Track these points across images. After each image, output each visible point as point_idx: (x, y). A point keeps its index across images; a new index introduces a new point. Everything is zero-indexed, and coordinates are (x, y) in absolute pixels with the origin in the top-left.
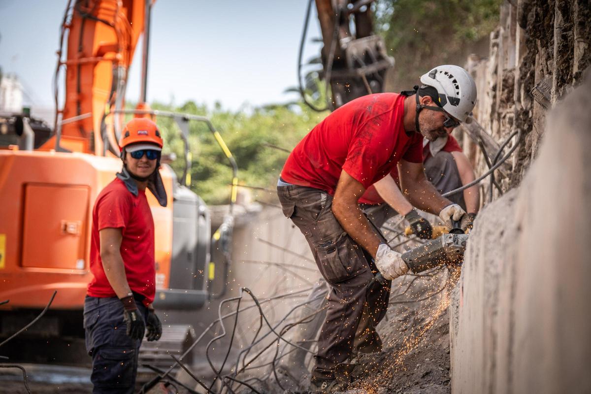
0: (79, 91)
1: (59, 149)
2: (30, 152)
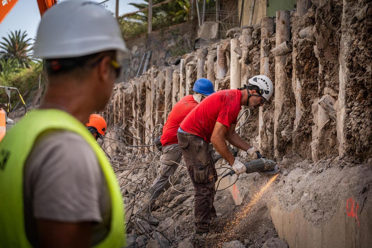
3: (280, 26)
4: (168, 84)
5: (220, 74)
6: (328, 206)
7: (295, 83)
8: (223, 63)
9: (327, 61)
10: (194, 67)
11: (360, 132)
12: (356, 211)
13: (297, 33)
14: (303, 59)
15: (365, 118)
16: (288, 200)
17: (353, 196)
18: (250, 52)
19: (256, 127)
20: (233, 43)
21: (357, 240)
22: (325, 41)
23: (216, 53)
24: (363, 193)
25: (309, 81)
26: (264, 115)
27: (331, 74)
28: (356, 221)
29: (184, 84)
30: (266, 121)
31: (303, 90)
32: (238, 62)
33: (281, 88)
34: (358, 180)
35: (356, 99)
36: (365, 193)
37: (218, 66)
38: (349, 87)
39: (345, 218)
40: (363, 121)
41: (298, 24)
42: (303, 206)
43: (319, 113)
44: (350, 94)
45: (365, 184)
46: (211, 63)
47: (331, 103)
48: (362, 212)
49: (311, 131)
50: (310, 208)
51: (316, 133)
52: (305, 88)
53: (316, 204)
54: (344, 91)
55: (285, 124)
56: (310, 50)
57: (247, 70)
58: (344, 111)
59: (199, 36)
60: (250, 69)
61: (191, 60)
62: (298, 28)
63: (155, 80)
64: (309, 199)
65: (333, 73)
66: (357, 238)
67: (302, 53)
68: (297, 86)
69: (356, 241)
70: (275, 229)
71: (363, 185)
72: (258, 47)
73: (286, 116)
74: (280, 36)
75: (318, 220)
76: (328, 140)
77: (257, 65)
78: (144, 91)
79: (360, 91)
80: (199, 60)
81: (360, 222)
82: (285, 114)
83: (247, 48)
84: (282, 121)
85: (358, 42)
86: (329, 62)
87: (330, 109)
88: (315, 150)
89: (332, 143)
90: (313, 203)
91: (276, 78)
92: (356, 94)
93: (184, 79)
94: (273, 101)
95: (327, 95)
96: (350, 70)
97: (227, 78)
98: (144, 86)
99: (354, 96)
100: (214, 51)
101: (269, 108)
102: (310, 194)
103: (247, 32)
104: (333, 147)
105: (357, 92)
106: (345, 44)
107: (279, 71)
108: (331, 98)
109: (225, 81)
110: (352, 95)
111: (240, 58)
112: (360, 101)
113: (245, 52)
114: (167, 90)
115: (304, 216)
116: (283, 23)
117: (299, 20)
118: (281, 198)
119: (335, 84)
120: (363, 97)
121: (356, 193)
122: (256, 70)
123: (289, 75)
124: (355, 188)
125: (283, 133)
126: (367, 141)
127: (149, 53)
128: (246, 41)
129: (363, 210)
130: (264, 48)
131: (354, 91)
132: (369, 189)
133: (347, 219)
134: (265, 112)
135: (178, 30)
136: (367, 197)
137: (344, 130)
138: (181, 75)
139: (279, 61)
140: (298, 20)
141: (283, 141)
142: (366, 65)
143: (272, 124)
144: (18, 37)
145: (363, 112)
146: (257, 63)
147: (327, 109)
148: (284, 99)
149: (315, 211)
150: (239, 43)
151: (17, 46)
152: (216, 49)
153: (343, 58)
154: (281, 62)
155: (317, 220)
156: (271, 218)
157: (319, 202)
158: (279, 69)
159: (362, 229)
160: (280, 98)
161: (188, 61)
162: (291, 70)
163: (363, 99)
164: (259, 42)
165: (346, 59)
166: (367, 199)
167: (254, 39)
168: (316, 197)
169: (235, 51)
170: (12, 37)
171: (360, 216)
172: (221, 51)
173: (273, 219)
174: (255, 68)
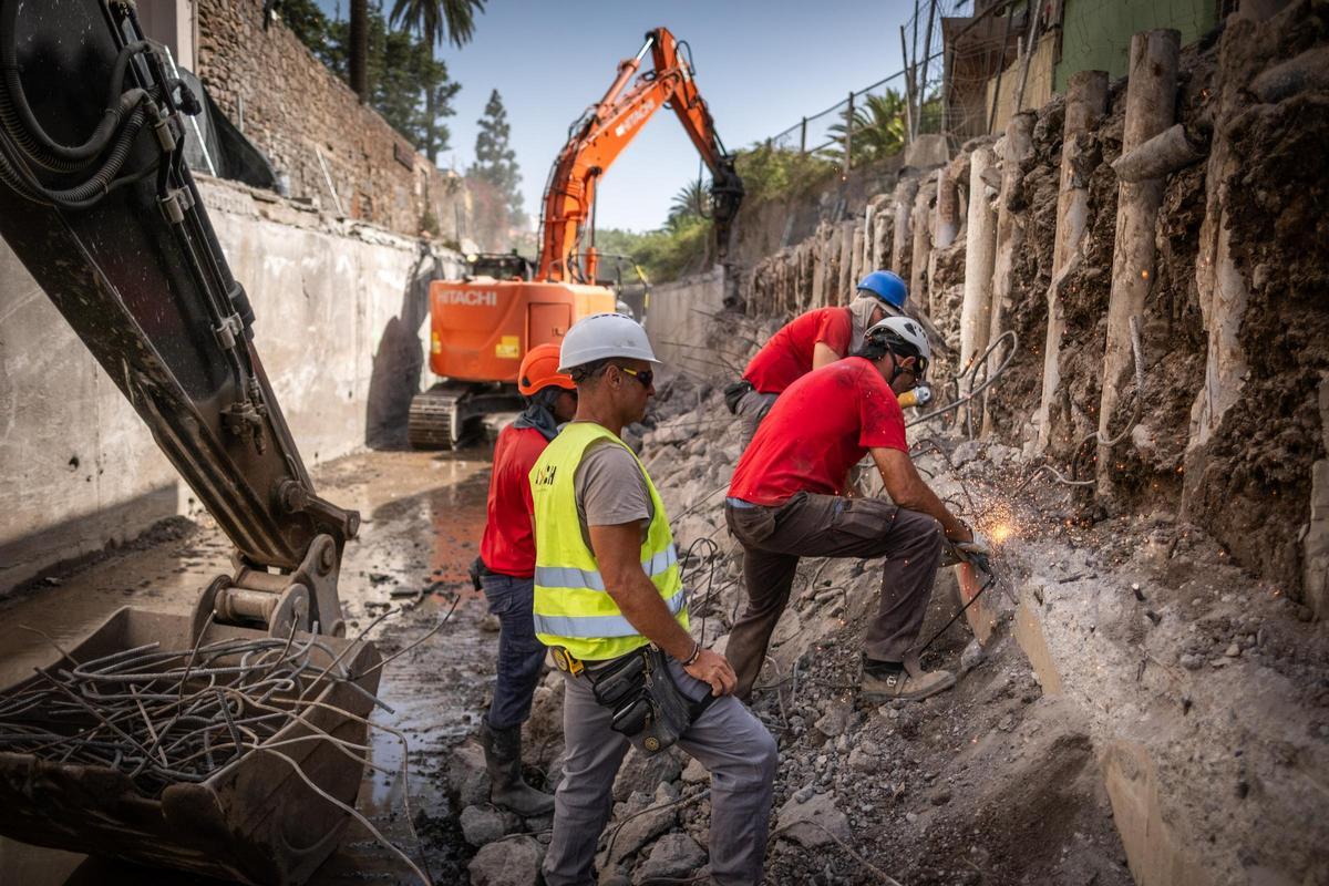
0: (553, 238)
1: (550, 280)
2: (530, 283)
3: (1145, 82)
4: (845, 254)
5: (941, 239)
7: (1208, 275)
8: (951, 211)
10: (890, 221)
13: (1241, 85)
14: (1279, 185)
18: (1027, 178)
19: (1034, 383)
20: (977, 161)
23: (935, 191)
25: (1298, 272)
26: (1065, 358)
29: (871, 255)
30: (1070, 376)
31: (1256, 304)
32: (988, 207)
37: (938, 217)
41: (1248, 51)
46: (924, 211)
55: (1148, 405)
57: (1014, 227)
59: (907, 163)
60: (1022, 224)
61: (886, 207)
62: (1249, 66)
63: (827, 245)
67: (1277, 160)
68: (1221, 285)
70: (1125, 864)
72: (1050, 164)
73: (1151, 376)
74: (1142, 116)
77: (1046, 214)
78: (811, 263)
80: (900, 206)
83: (1016, 169)
84: (1135, 392)
91: (1116, 252)
93: (872, 246)
94: (1101, 323)
97: (958, 246)
98: (811, 255)
100: (932, 185)
101: (1082, 339)
103: (1020, 126)
107: (1130, 230)
109: (953, 252)
111: (993, 197)
113: (1009, 180)
114: (843, 264)
116: (1158, 71)
117: (1254, 36)
122: (1041, 228)
123: (1183, 244)
125: (1140, 433)
127: (844, 201)
128: (1015, 150)
130: (1074, 162)
134: (1069, 351)
135: (886, 166)
138: (867, 236)
139: (1133, 200)
140: (1247, 34)
143: (1094, 392)
146: (1048, 206)
148: (1145, 320)
150: (993, 158)
152: (935, 181)
154: (1140, 200)
156: (1110, 804)
158: (1131, 224)
161: (879, 210)
162: (1193, 227)
164: (1057, 150)
167: (1040, 142)
169: (984, 179)
172: (947, 183)
173: (1116, 811)
174: (1040, 222)
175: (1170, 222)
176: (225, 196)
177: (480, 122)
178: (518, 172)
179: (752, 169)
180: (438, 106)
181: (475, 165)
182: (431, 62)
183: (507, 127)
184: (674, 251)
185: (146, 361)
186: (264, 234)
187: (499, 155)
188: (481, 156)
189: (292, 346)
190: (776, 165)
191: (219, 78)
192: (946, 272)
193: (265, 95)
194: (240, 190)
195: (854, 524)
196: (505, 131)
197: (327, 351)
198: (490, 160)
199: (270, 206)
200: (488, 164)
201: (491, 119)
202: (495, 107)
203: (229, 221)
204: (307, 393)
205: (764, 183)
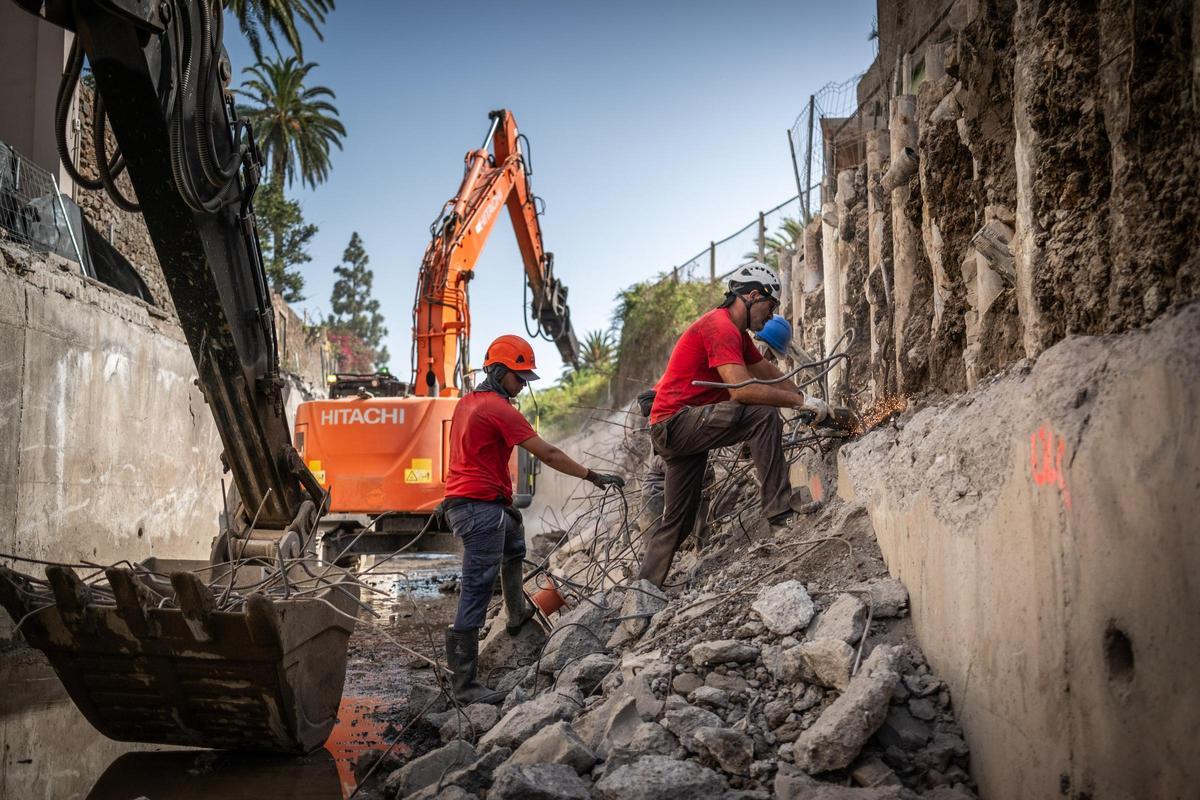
3: (897, 130)
5: (809, 284)
6: (990, 476)
7: (928, 235)
8: (815, 261)
9: (987, 143)
11: (1073, 279)
12: (1058, 464)
13: (926, 118)
14: (940, 167)
15: (1087, 242)
16: (904, 482)
17: (1048, 420)
18: (851, 214)
21: (1066, 551)
22: (982, 97)
24: (1078, 405)
25: (956, 215)
26: (879, 330)
27: (998, 170)
28: (1060, 493)
30: (882, 340)
31: (944, 241)
33: (907, 262)
34: (1061, 372)
35: (1061, 199)
36: (1084, 408)
37: (806, 268)
38: (1040, 177)
39: (1030, 490)
40: (1080, 249)
41: (928, 100)
42: (932, 488)
43: (979, 280)
44: (1044, 192)
45: (1083, 380)
47: (1002, 240)
48: (1076, 461)
49: (964, 327)
50: (948, 491)
51: (975, 327)
52: (947, 234)
53: (963, 478)
54: (1029, 191)
55: (917, 335)
56: (953, 139)
57: (850, 253)
58: (1032, 242)
60: (854, 249)
62: (929, 107)
64: (946, 470)
65: (1002, 166)
66: (1064, 545)
67: (936, 154)
68: (933, 238)
69: (1063, 555)
70: (882, 559)
71: (1078, 384)
73: (918, 317)
75: (967, 515)
76: (1001, 334)
77: (863, 235)
79: (1070, 178)
81: (1072, 497)
82: (916, 315)
83: (846, 209)
84: (910, 330)
85: (1057, 54)
86: (992, 142)
87: (1000, 255)
88: (973, 366)
89: (1010, 336)
90: (956, 477)
91: (894, 243)
92: (1059, 188)
95: (992, 221)
96: (1041, 132)
97: (820, 288)
99: (1053, 194)
102: (948, 457)
103: (846, 179)
104: (1012, 346)
105: (1061, 182)
106: (1026, 72)
107: (899, 225)
108: (1002, 226)
109: (817, 292)
110: (1049, 195)
112: (1070, 204)
113: (842, 218)
115: (936, 513)
116: (905, 121)
117: (930, 90)
118: (892, 480)
119: (1008, 190)
120: (1077, 192)
121: (1055, 409)
122: (862, 245)
123: (917, 220)
124: (1054, 396)
125: (912, 353)
126: (1095, 295)
128: (844, 196)
129: (1077, 455)
130: (874, 193)
131: (1054, 182)
132: (1096, 395)
133: (1035, 492)
134: (880, 324)
136: (1089, 417)
137: (1034, 291)
140: (926, 89)
141: (912, 372)
142: (1079, 100)
144: (598, 339)
145: (1079, 230)
146: (864, 229)
147: (993, 256)
148: (914, 282)
149: (962, 495)
151: (597, 352)
153: (1021, 109)
154: (901, 199)
155: (963, 517)
157: (971, 473)
159: (1079, 515)
160: (904, 283)
162: (919, 210)
163: (1079, 195)
165: (1030, 107)
166: (1090, 422)
167: (859, 186)
168: (962, 460)
170: (590, 340)
171: (1071, 474)
172: (810, 238)
173: (878, 536)
174: (860, 240)
175: (908, 207)
176: (126, 306)
177: (337, 270)
178: (381, 325)
179: (658, 302)
180: (291, 251)
181: (331, 318)
182: (282, 203)
183: (370, 274)
184: (571, 406)
185: (221, 329)
186: (159, 346)
187: (360, 306)
188: (339, 309)
189: (177, 464)
190: (684, 295)
191: (93, 207)
192: (813, 310)
193: (132, 226)
194: (137, 304)
195: (714, 419)
196: (367, 279)
197: (208, 476)
198: (349, 313)
199: (161, 321)
200: (346, 317)
201: (350, 266)
202: (355, 252)
203: (131, 330)
204: (189, 518)
205: (672, 317)
